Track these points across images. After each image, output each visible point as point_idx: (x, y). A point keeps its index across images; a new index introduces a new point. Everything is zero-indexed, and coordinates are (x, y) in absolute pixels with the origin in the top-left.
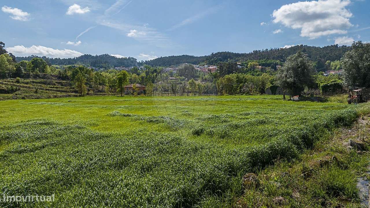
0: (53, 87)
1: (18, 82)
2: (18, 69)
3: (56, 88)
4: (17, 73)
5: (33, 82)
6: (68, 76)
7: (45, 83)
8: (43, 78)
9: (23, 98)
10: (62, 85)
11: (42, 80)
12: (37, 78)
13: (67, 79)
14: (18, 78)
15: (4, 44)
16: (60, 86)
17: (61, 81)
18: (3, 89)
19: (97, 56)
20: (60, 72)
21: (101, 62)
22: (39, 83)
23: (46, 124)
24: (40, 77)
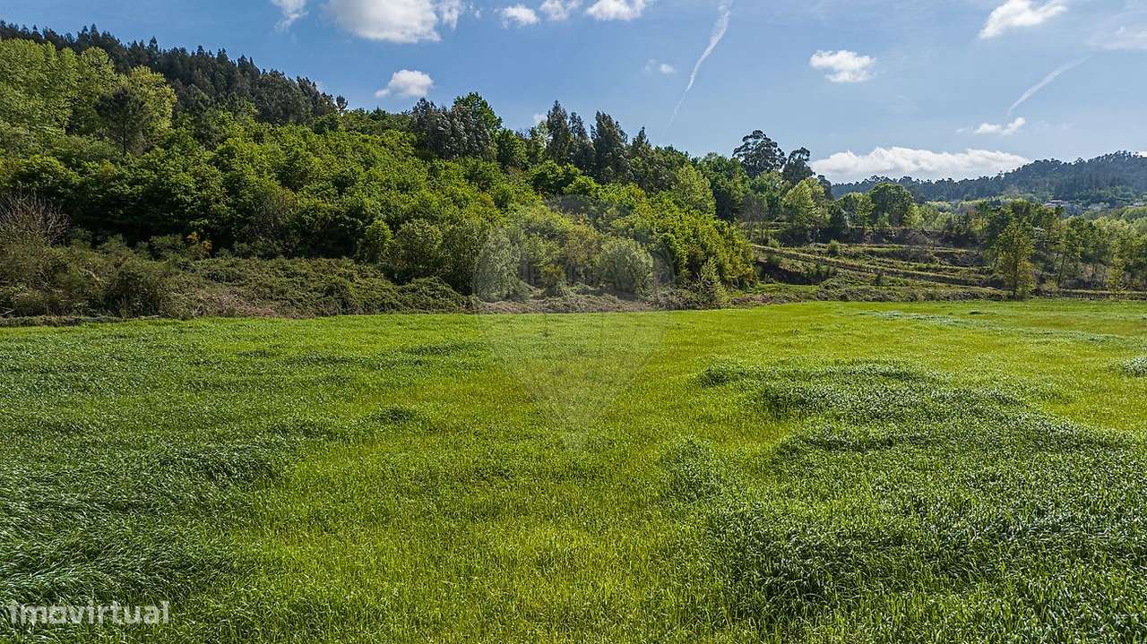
0: (927, 269)
1: (833, 252)
2: (837, 218)
3: (936, 270)
4: (833, 227)
5: (872, 253)
6: (973, 235)
7: (903, 256)
8: (899, 240)
9: (843, 298)
10: (954, 263)
11: (897, 247)
12: (883, 242)
13: (970, 244)
14: (834, 242)
15: (809, 152)
16: (947, 265)
17: (952, 250)
18: (799, 271)
19: (1080, 164)
20: (949, 220)
21: (1097, 181)
22: (887, 255)
23: (899, 376)
24: (891, 240)
